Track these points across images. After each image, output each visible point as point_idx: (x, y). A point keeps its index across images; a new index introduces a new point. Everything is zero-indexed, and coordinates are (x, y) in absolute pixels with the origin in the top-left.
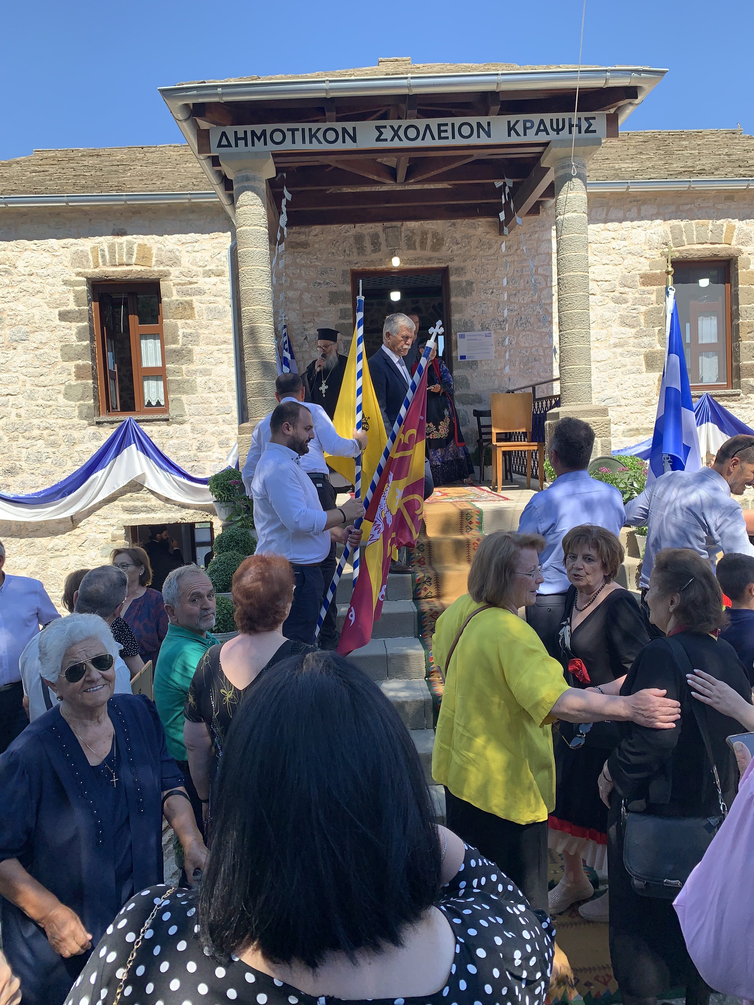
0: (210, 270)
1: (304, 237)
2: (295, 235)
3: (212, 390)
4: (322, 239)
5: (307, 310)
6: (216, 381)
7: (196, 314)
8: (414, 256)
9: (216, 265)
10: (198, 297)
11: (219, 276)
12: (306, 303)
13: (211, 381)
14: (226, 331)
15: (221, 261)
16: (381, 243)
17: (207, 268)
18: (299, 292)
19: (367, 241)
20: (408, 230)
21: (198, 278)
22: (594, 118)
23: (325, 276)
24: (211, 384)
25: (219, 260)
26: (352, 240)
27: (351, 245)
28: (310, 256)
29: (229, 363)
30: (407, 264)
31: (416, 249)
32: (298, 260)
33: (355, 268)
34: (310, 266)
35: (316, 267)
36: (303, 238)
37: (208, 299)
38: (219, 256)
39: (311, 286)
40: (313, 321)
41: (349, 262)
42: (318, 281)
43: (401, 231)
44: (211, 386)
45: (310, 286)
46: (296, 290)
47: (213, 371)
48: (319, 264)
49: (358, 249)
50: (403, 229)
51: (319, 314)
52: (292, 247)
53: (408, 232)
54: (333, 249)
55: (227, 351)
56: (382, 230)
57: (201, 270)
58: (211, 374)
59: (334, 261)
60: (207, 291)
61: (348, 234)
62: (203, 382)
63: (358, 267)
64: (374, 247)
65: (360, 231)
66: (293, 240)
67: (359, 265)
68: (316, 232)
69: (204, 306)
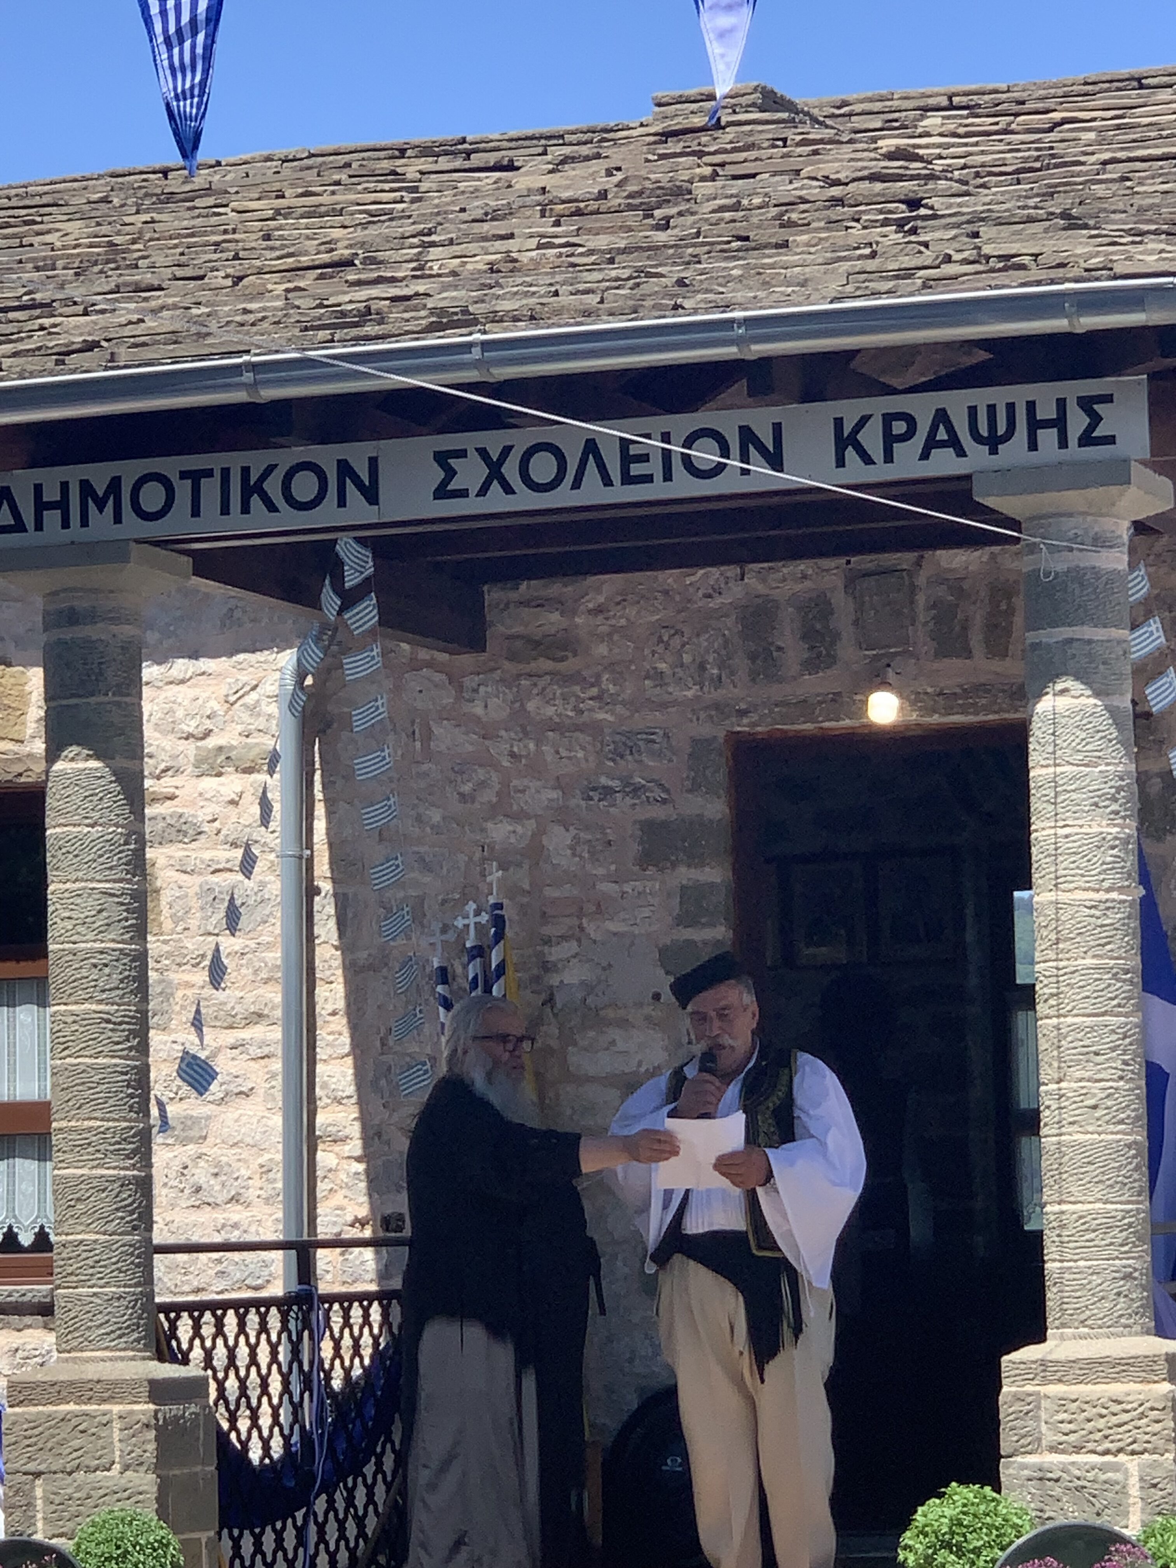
0: (220, 749)
1: (555, 617)
2: (525, 612)
3: (203, 1196)
4: (623, 622)
5: (556, 894)
6: (218, 1164)
7: (166, 912)
8: (960, 680)
9: (240, 728)
10: (176, 851)
11: (249, 771)
12: (555, 867)
13: (202, 1163)
14: (264, 975)
15: (259, 715)
16: (836, 636)
17: (211, 742)
18: (531, 824)
19: (788, 631)
20: (944, 581)
21: (178, 781)
22: (1108, 399)
23: (628, 764)
24: (201, 1174)
25: (253, 709)
26: (730, 625)
27: (726, 642)
28: (577, 689)
29: (269, 1096)
30: (935, 711)
31: (968, 654)
32: (531, 706)
33: (742, 728)
34: (578, 728)
35: (595, 729)
36: (553, 620)
37: (207, 855)
38: (254, 696)
39: (577, 801)
40: (578, 934)
41: (717, 706)
42: (604, 781)
43: (913, 589)
44: (202, 1181)
45: (573, 802)
46: (518, 817)
47: (214, 1126)
48: (611, 718)
49: (753, 657)
50: (921, 580)
51: (600, 909)
52: (513, 657)
53: (941, 591)
54: (662, 659)
55: (266, 1050)
56: (840, 584)
57: (190, 748)
58: (205, 1138)
59: (663, 706)
60: (206, 827)
61: (719, 600)
62: (176, 1166)
63: (754, 725)
64: (812, 648)
65: (761, 589)
66: (517, 629)
67: (754, 717)
68: (601, 599)
69: (193, 883)
